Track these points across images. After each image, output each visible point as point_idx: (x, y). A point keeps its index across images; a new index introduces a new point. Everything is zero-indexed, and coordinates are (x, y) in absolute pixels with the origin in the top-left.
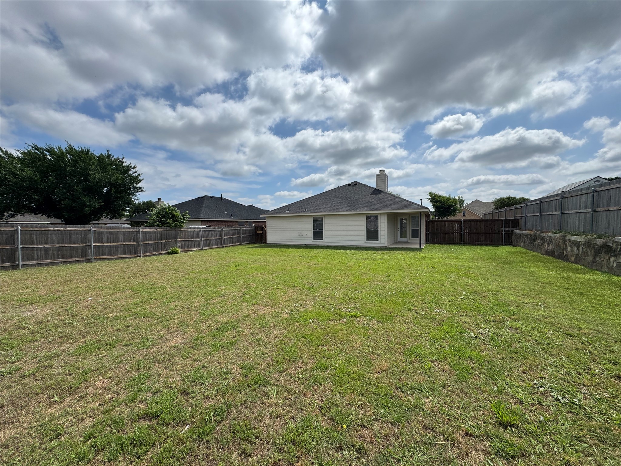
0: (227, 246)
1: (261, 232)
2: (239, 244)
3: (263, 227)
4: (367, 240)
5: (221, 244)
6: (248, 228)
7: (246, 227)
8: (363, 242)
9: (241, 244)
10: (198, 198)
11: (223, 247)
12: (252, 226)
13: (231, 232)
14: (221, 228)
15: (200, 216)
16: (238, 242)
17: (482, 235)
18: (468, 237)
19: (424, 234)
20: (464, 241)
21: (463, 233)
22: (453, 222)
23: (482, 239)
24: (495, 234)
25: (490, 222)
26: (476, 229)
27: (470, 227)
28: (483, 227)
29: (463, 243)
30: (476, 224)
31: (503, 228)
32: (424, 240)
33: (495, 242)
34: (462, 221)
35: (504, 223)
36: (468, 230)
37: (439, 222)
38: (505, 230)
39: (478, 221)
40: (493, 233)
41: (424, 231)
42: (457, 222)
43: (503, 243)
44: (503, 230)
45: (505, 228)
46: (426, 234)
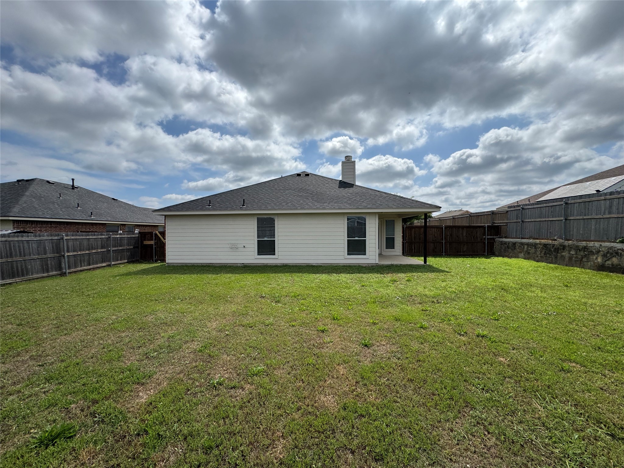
0: (75, 272)
1: (152, 242)
2: (104, 265)
3: (156, 234)
4: (348, 254)
5: (60, 268)
6: (126, 236)
7: (121, 234)
8: (342, 258)
9: (109, 266)
10: (19, 181)
11: (63, 274)
12: (133, 233)
13: (85, 243)
14: (58, 235)
15: (10, 212)
16: (102, 262)
17: (464, 245)
18: (450, 246)
19: (401, 244)
20: (445, 252)
21: (444, 241)
22: (433, 228)
23: (465, 250)
24: (477, 243)
25: (472, 229)
26: (458, 237)
27: (451, 235)
28: (465, 234)
29: (444, 254)
30: (458, 231)
31: (485, 236)
32: (401, 252)
33: (478, 252)
34: (443, 228)
35: (486, 230)
36: (450, 238)
37: (417, 229)
38: (487, 238)
39: (460, 228)
40: (475, 242)
41: (401, 240)
42: (437, 228)
43: (486, 253)
44: (485, 238)
45: (487, 236)
46: (403, 243)
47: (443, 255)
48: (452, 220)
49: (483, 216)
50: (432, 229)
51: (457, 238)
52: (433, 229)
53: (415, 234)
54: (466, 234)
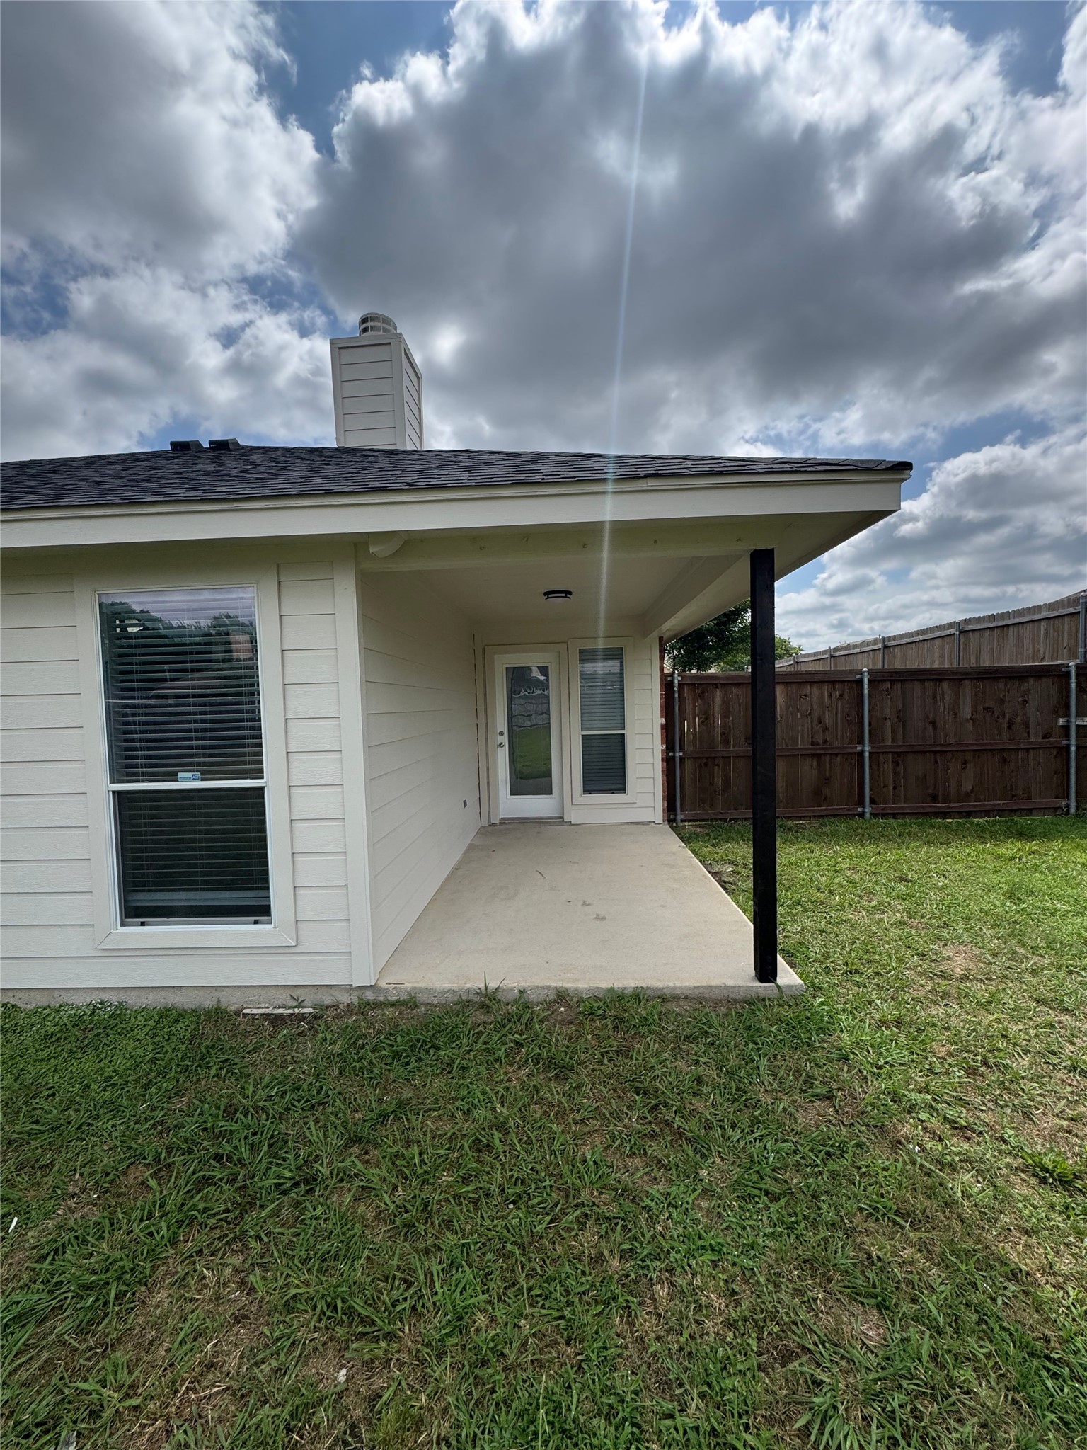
8: (68, 942)
17: (965, 763)
18: (895, 773)
19: (659, 766)
20: (872, 802)
21: (867, 748)
22: (812, 683)
23: (968, 786)
24: (1027, 750)
25: (1002, 684)
26: (933, 723)
27: (901, 717)
28: (967, 712)
29: (867, 810)
30: (935, 697)
31: (1067, 715)
32: (660, 804)
33: (1029, 798)
34: (861, 682)
35: (1073, 686)
36: (893, 731)
37: (734, 690)
38: (1078, 726)
39: (941, 680)
40: (1018, 749)
41: (659, 747)
42: (834, 683)
43: (1073, 804)
44: (1066, 728)
45: (1078, 716)
46: (669, 763)
47: (862, 815)
48: (880, 654)
49: (1029, 626)
50: (807, 690)
51: (930, 728)
52: (816, 691)
53: (726, 714)
54: (975, 710)
